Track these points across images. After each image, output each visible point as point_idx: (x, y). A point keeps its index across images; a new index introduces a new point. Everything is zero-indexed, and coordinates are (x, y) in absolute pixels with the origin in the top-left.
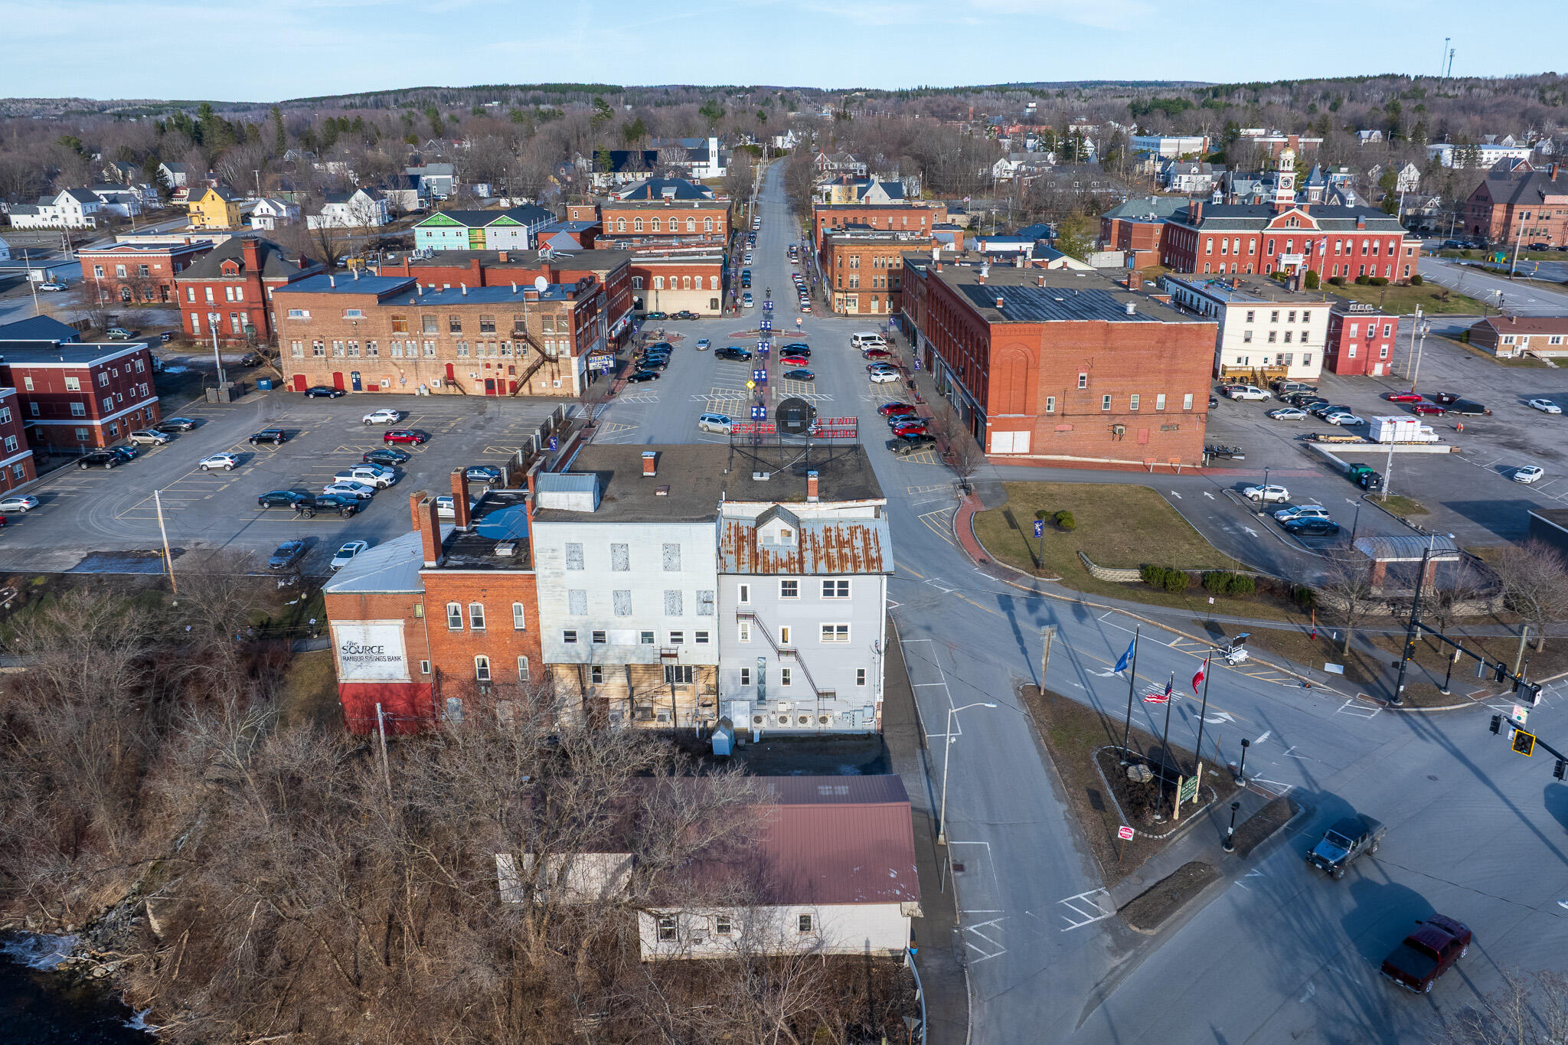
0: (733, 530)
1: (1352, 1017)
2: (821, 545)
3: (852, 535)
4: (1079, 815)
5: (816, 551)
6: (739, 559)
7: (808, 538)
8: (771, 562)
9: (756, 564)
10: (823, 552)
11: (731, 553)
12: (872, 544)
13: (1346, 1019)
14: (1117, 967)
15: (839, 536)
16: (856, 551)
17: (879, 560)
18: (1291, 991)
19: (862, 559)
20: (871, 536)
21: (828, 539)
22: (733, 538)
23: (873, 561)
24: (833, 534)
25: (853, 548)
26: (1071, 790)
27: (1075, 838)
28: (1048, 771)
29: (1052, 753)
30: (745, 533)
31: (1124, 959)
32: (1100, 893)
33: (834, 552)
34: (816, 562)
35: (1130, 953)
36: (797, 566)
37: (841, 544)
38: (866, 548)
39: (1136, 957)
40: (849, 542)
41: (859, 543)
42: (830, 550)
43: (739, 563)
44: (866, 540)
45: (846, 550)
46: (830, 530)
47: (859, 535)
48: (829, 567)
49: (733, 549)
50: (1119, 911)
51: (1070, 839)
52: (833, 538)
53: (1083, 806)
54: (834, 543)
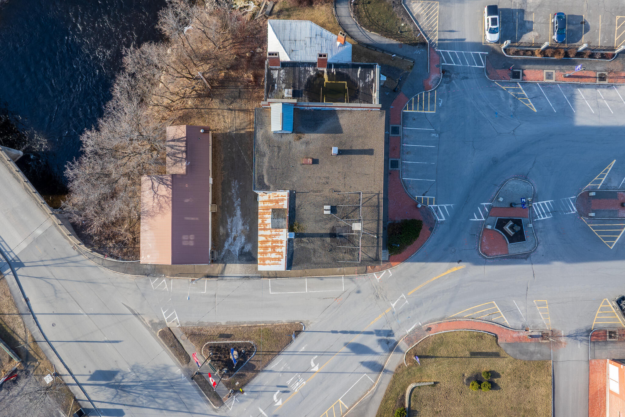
0: (282, 198)
1: (123, 381)
2: (273, 239)
3: (278, 253)
4: (217, 327)
5: (270, 236)
6: (266, 201)
7: (277, 233)
8: (264, 216)
9: (263, 210)
10: (269, 239)
11: (269, 198)
12: (272, 262)
13: (123, 379)
14: (144, 320)
15: (278, 247)
16: (269, 254)
17: (264, 264)
18: (134, 368)
19: (265, 256)
20: (277, 262)
21: (277, 241)
22: (277, 198)
23: (264, 261)
24: (279, 244)
25: (271, 253)
26: (232, 328)
27: (206, 323)
28: (245, 323)
29: (255, 326)
30: (280, 204)
31: (148, 324)
32: (178, 324)
33: (269, 244)
34: (264, 236)
35: (150, 326)
36: (263, 227)
37: (273, 248)
38: (270, 259)
39: (148, 328)
40: (274, 251)
41: (273, 256)
42: (270, 243)
43: (264, 202)
44: (275, 259)
45: (270, 250)
46: (281, 243)
47: (278, 256)
48: (261, 242)
49: (271, 198)
50: (169, 328)
51: (206, 321)
52: (277, 244)
53: (222, 330)
54: (274, 244)
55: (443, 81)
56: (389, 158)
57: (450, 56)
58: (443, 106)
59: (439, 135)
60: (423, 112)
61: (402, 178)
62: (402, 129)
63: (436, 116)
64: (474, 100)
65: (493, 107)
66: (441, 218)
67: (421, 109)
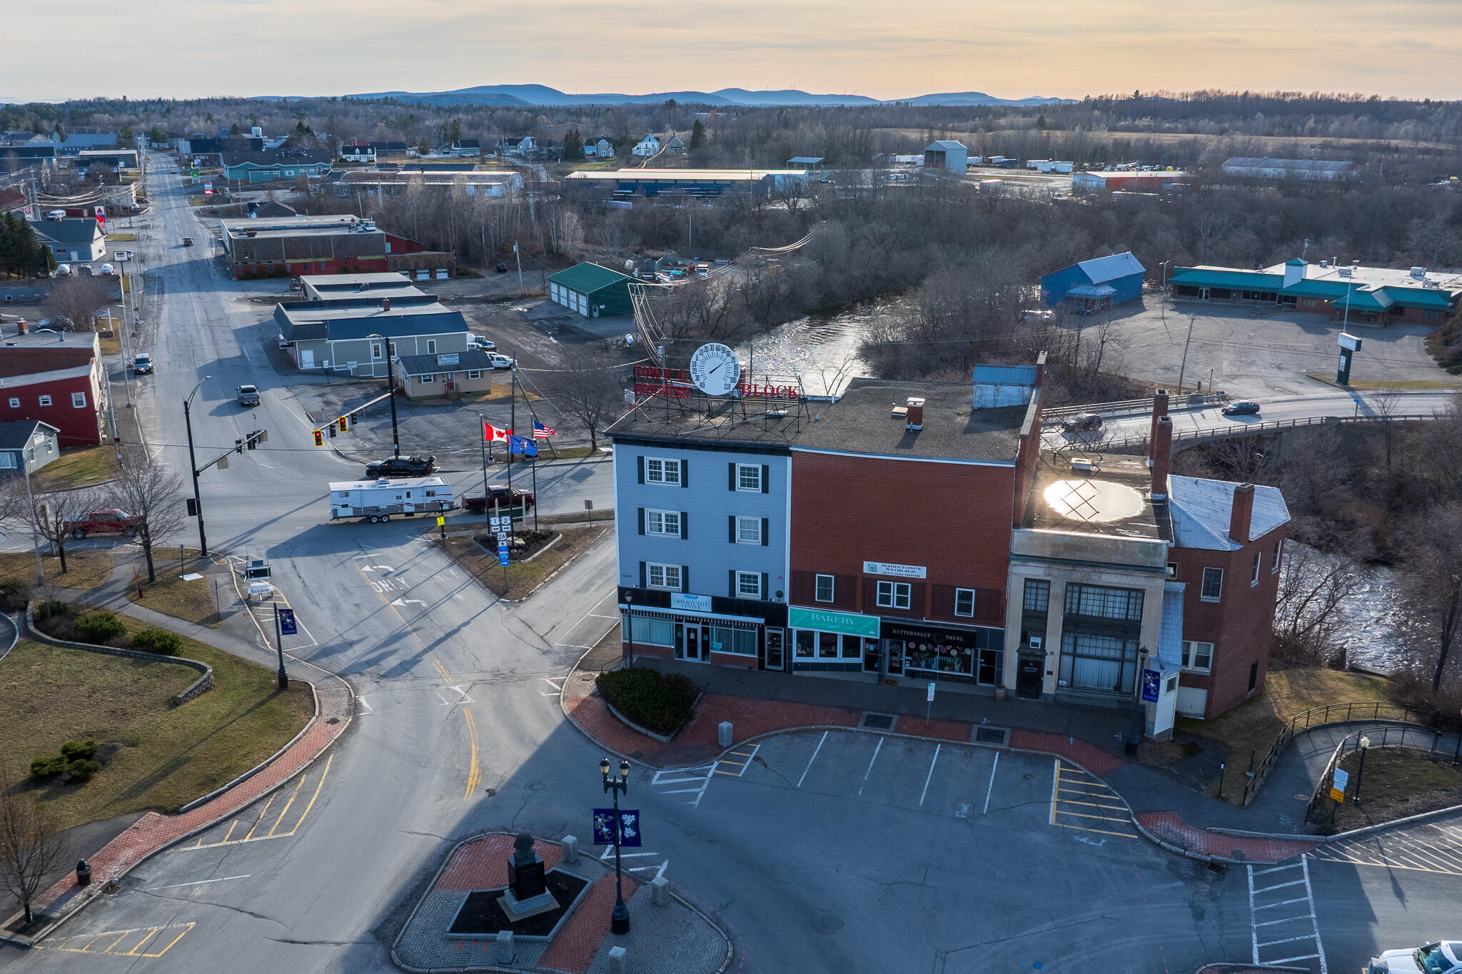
55: (1178, 859)
56: (901, 715)
57: (1288, 884)
58: (1075, 843)
59: (965, 820)
60: (1053, 799)
61: (829, 730)
62: (996, 750)
63: (1039, 823)
64: (1103, 917)
65: (1069, 961)
66: (661, 777)
67: (1061, 795)
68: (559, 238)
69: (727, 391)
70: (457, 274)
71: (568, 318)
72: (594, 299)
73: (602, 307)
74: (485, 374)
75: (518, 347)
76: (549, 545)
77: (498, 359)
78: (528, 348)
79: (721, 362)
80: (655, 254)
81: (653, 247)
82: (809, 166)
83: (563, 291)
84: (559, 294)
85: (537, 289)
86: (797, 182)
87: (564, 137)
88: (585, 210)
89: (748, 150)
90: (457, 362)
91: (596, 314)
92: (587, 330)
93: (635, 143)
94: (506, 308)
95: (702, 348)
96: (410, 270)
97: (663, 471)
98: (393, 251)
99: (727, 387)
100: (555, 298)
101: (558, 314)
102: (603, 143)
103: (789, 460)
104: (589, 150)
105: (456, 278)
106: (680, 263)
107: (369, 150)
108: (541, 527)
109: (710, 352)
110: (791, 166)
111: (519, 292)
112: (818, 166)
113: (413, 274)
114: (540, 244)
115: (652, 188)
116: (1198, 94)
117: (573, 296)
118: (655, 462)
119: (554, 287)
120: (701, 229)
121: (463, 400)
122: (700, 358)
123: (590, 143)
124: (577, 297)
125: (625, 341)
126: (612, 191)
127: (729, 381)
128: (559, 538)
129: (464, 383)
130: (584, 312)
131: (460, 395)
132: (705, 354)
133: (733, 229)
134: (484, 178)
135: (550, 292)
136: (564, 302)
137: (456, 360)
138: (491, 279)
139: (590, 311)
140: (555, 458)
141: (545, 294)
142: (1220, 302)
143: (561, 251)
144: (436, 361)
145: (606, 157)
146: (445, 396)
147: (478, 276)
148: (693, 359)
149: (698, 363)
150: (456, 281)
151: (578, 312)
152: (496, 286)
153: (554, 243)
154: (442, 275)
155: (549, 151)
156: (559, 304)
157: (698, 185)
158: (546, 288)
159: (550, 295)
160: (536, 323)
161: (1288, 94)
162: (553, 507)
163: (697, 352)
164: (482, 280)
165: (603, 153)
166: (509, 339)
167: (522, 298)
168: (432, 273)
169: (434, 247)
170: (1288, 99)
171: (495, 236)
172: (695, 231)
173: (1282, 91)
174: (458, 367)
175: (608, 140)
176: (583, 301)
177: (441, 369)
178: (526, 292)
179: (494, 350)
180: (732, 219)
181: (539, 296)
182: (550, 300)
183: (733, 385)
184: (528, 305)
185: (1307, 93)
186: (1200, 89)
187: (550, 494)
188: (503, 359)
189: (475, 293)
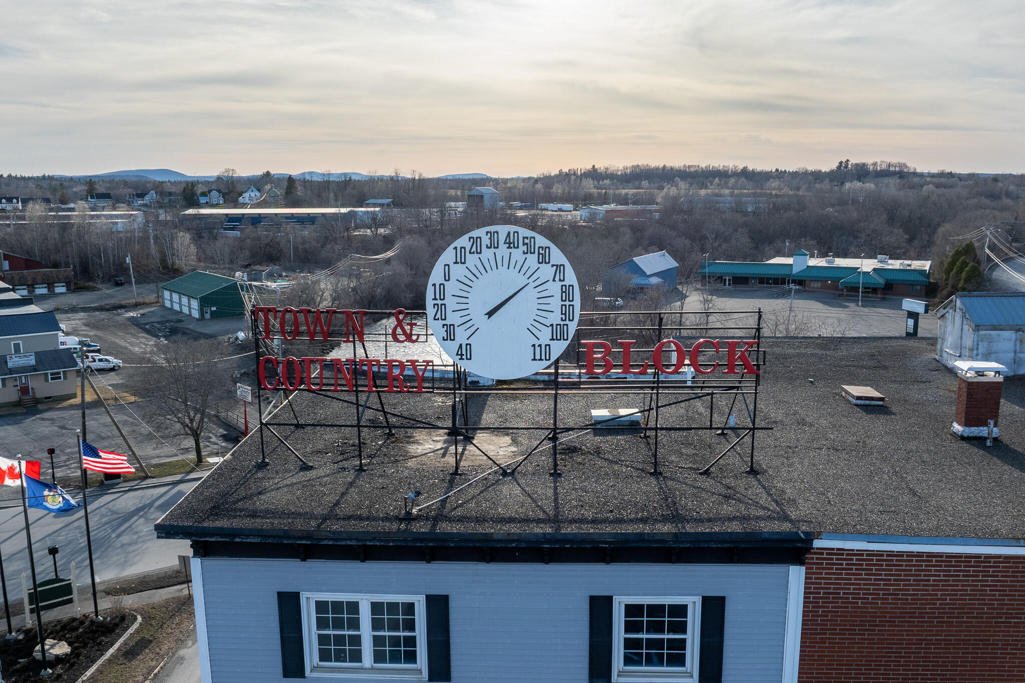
68: (173, 255)
69: (540, 367)
70: (74, 287)
71: (180, 321)
72: (205, 302)
73: (214, 309)
74: (68, 375)
75: (126, 348)
76: (116, 646)
77: (101, 360)
78: (137, 349)
79: (522, 280)
80: (261, 268)
81: (260, 264)
82: (381, 205)
83: (176, 297)
84: (171, 300)
85: (152, 298)
86: (374, 216)
87: (182, 190)
88: (198, 237)
89: (332, 195)
90: (33, 362)
91: (208, 316)
92: (199, 330)
93: (240, 194)
94: (119, 315)
95: (463, 241)
96: (28, 286)
97: (366, 632)
98: (11, 268)
99: (540, 352)
100: (168, 304)
101: (170, 318)
102: (214, 193)
103: (796, 575)
104: (203, 200)
105: (74, 291)
106: (284, 274)
107: (15, 201)
108: (105, 604)
109: (487, 254)
110: (368, 205)
111: (134, 301)
112: (388, 205)
113: (31, 287)
114: (155, 262)
115: (256, 220)
116: (634, 167)
117: (185, 300)
118: (337, 606)
119: (167, 294)
120: (301, 247)
121: (40, 407)
122: (458, 271)
123: (204, 194)
124: (189, 301)
125: (237, 338)
126: (222, 223)
127: (545, 335)
128: (136, 626)
129: (41, 387)
130: (196, 314)
131: (37, 401)
132: (472, 260)
133: (328, 247)
134: (112, 216)
135: (163, 299)
136: (176, 307)
137: (32, 361)
138: (108, 292)
139: (202, 313)
140: (146, 477)
141: (159, 301)
142: (740, 287)
143: (176, 267)
144: (6, 362)
145: (217, 204)
146: (18, 404)
147: (93, 289)
148: (436, 276)
149: (452, 288)
150: (74, 294)
151: (190, 315)
152: (112, 296)
153: (170, 262)
154: (60, 289)
155: (170, 200)
156: (171, 309)
157: (295, 218)
158: (160, 297)
159: (163, 302)
160: (147, 327)
161: (691, 166)
162: (125, 564)
163: (448, 256)
164: (99, 292)
165: (215, 202)
166: (117, 341)
167: (136, 306)
168: (50, 286)
169: (56, 265)
170: (692, 170)
171: (114, 256)
172: (296, 249)
173: (687, 165)
174: (34, 369)
175: (219, 191)
176: (195, 304)
177: (11, 371)
178: (141, 300)
179: (98, 351)
180: (326, 240)
181: (154, 303)
182: (163, 306)
183: (559, 348)
184: (142, 311)
185: (703, 165)
186: (635, 164)
187: (125, 539)
188: (107, 360)
189: (93, 302)
